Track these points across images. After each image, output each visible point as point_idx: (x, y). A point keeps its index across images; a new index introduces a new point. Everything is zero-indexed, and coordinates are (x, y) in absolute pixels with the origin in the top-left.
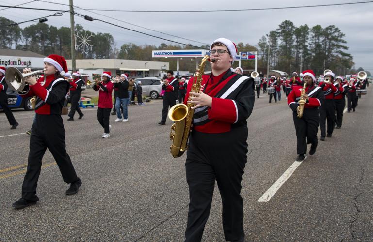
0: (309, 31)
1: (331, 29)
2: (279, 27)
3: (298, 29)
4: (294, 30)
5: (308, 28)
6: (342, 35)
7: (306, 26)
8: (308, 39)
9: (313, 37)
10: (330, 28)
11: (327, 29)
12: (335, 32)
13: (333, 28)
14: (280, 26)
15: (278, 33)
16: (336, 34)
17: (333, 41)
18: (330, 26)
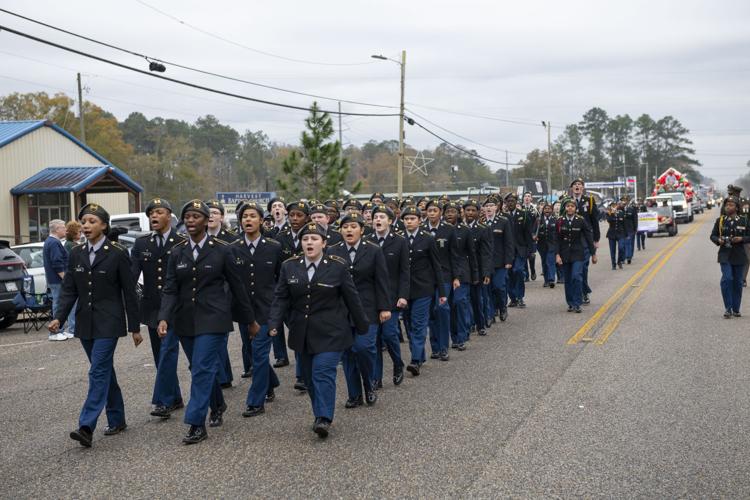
0: (632, 124)
1: (667, 123)
2: (583, 120)
3: (613, 122)
4: (607, 122)
5: (631, 121)
6: (683, 131)
7: (627, 117)
8: (630, 137)
9: (638, 134)
10: (667, 120)
11: (661, 122)
12: (673, 126)
13: (671, 121)
14: (585, 116)
15: (582, 128)
16: (675, 129)
17: (670, 141)
18: (666, 118)
